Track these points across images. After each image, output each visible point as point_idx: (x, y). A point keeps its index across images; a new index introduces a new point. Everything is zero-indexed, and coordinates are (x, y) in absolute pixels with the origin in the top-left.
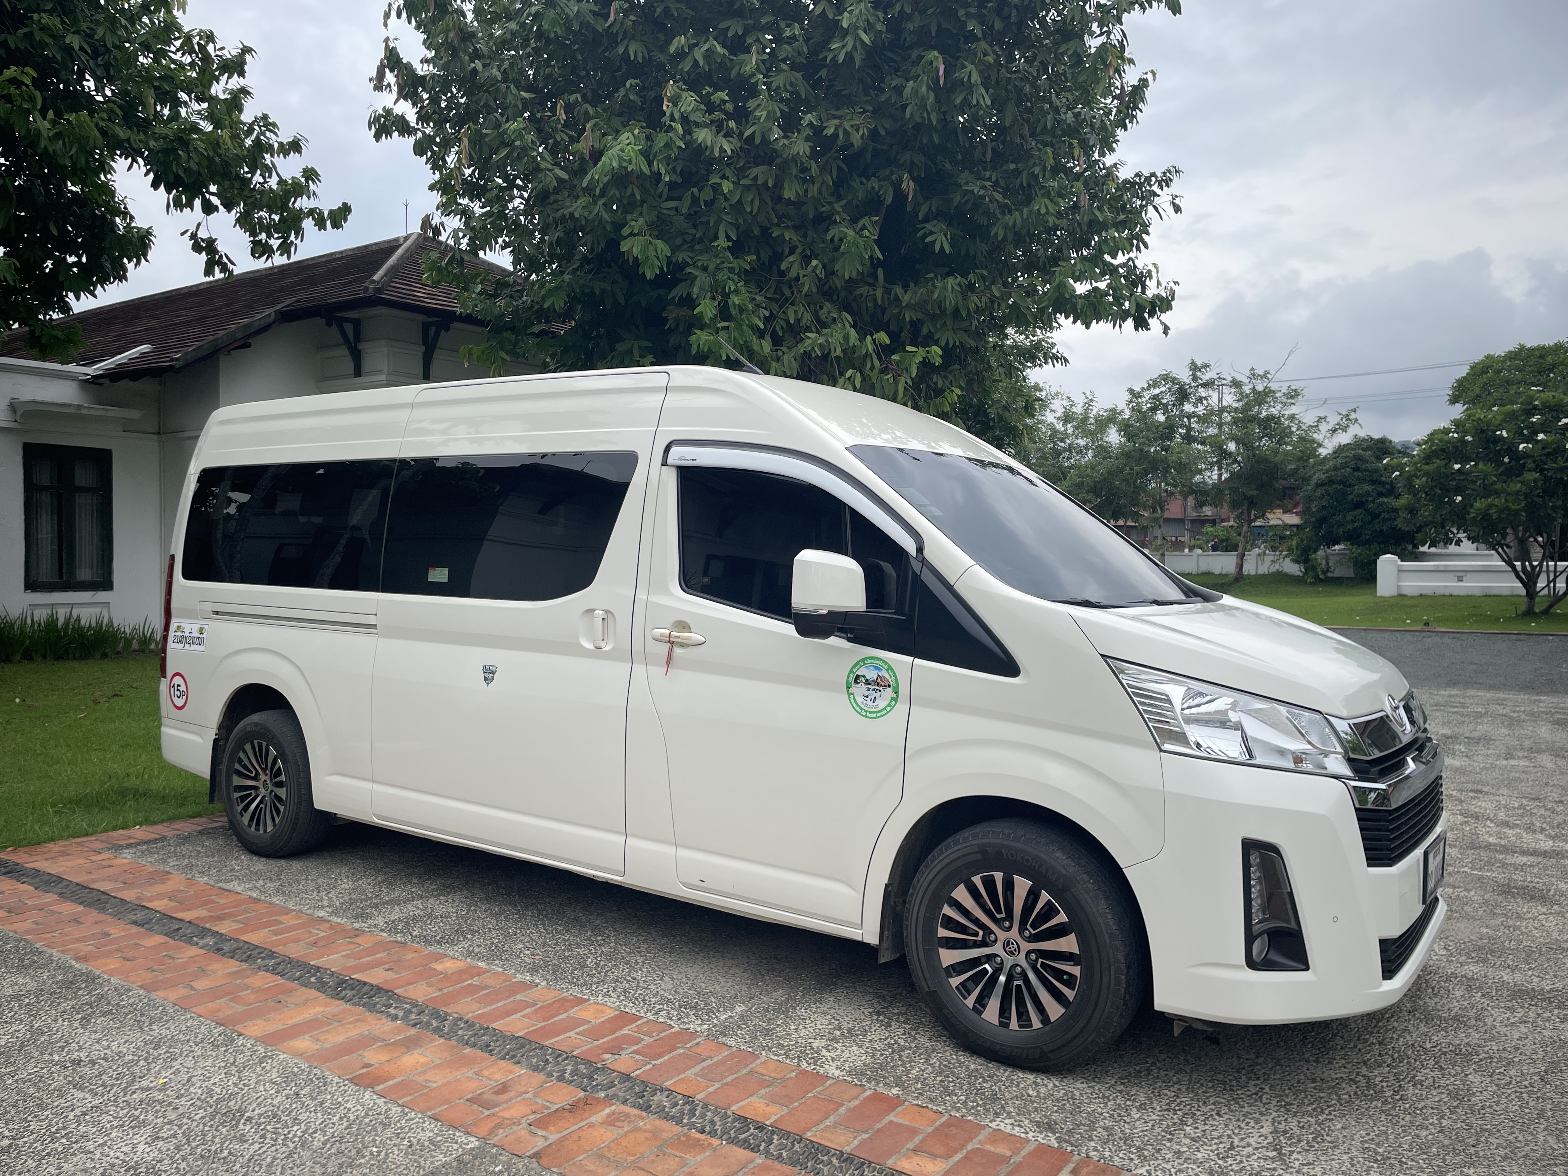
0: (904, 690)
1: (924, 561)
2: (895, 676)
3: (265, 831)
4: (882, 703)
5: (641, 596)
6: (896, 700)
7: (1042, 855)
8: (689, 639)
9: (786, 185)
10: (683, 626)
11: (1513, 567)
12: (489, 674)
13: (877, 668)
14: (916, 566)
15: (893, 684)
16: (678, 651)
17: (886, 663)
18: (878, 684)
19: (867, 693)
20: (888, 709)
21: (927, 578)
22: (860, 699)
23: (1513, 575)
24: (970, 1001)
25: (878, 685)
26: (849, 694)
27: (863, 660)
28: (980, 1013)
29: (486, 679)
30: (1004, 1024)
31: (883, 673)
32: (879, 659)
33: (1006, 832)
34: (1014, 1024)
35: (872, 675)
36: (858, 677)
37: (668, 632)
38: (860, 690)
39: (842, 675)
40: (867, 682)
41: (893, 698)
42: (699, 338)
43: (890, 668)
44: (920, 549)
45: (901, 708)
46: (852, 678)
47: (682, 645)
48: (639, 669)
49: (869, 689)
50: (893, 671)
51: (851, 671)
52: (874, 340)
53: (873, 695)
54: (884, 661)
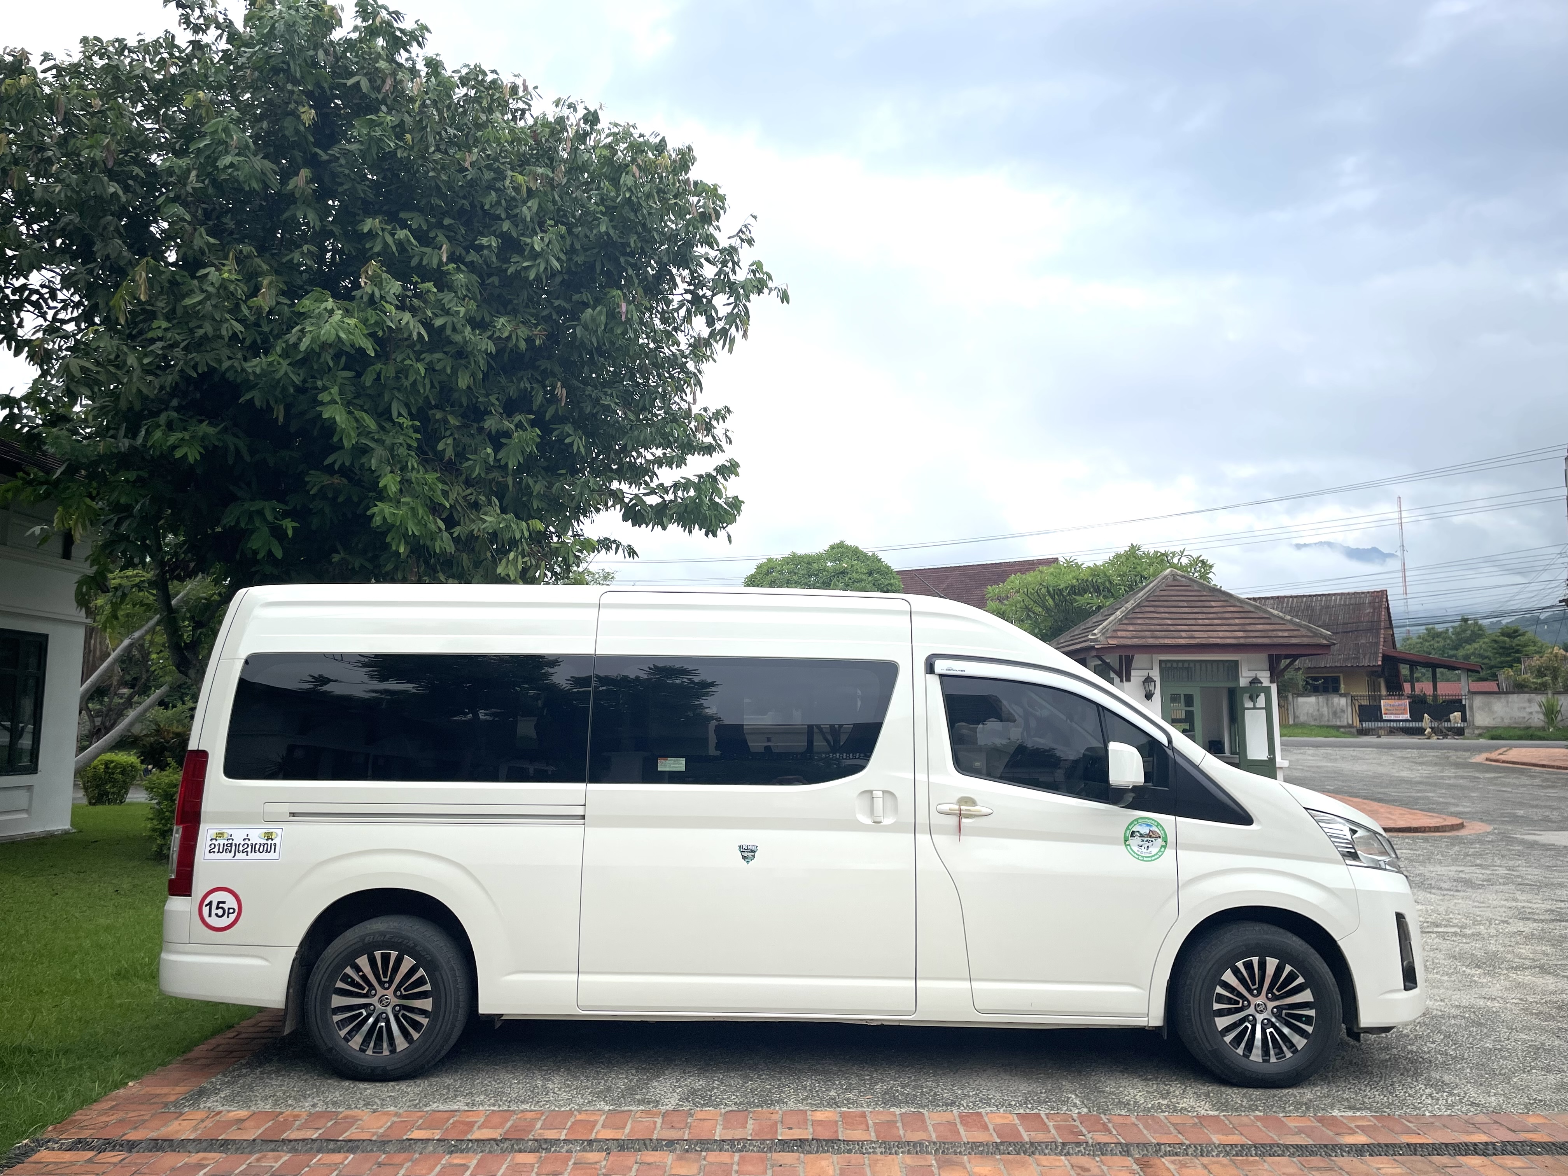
0: (1171, 838)
1: (1173, 749)
2: (1163, 830)
4: (1154, 850)
5: (921, 777)
6: (1165, 847)
10: (973, 803)
12: (748, 853)
13: (1148, 825)
14: (1169, 752)
15: (1162, 836)
16: (963, 820)
17: (1155, 821)
19: (1141, 843)
20: (1160, 853)
21: (1179, 760)
22: (1136, 849)
24: (1240, 1051)
25: (1151, 837)
26: (1126, 845)
27: (1136, 820)
28: (1248, 1057)
29: (744, 858)
30: (1266, 1061)
31: (1154, 828)
32: (1149, 819)
35: (1145, 830)
36: (1133, 832)
37: (957, 807)
38: (1137, 840)
39: (1120, 832)
40: (1141, 836)
41: (1162, 846)
43: (1158, 825)
44: (1170, 741)
45: (1170, 852)
46: (1129, 833)
47: (967, 816)
48: (923, 839)
49: (1143, 841)
50: (1161, 827)
51: (1128, 828)
53: (1147, 844)
54: (1153, 820)
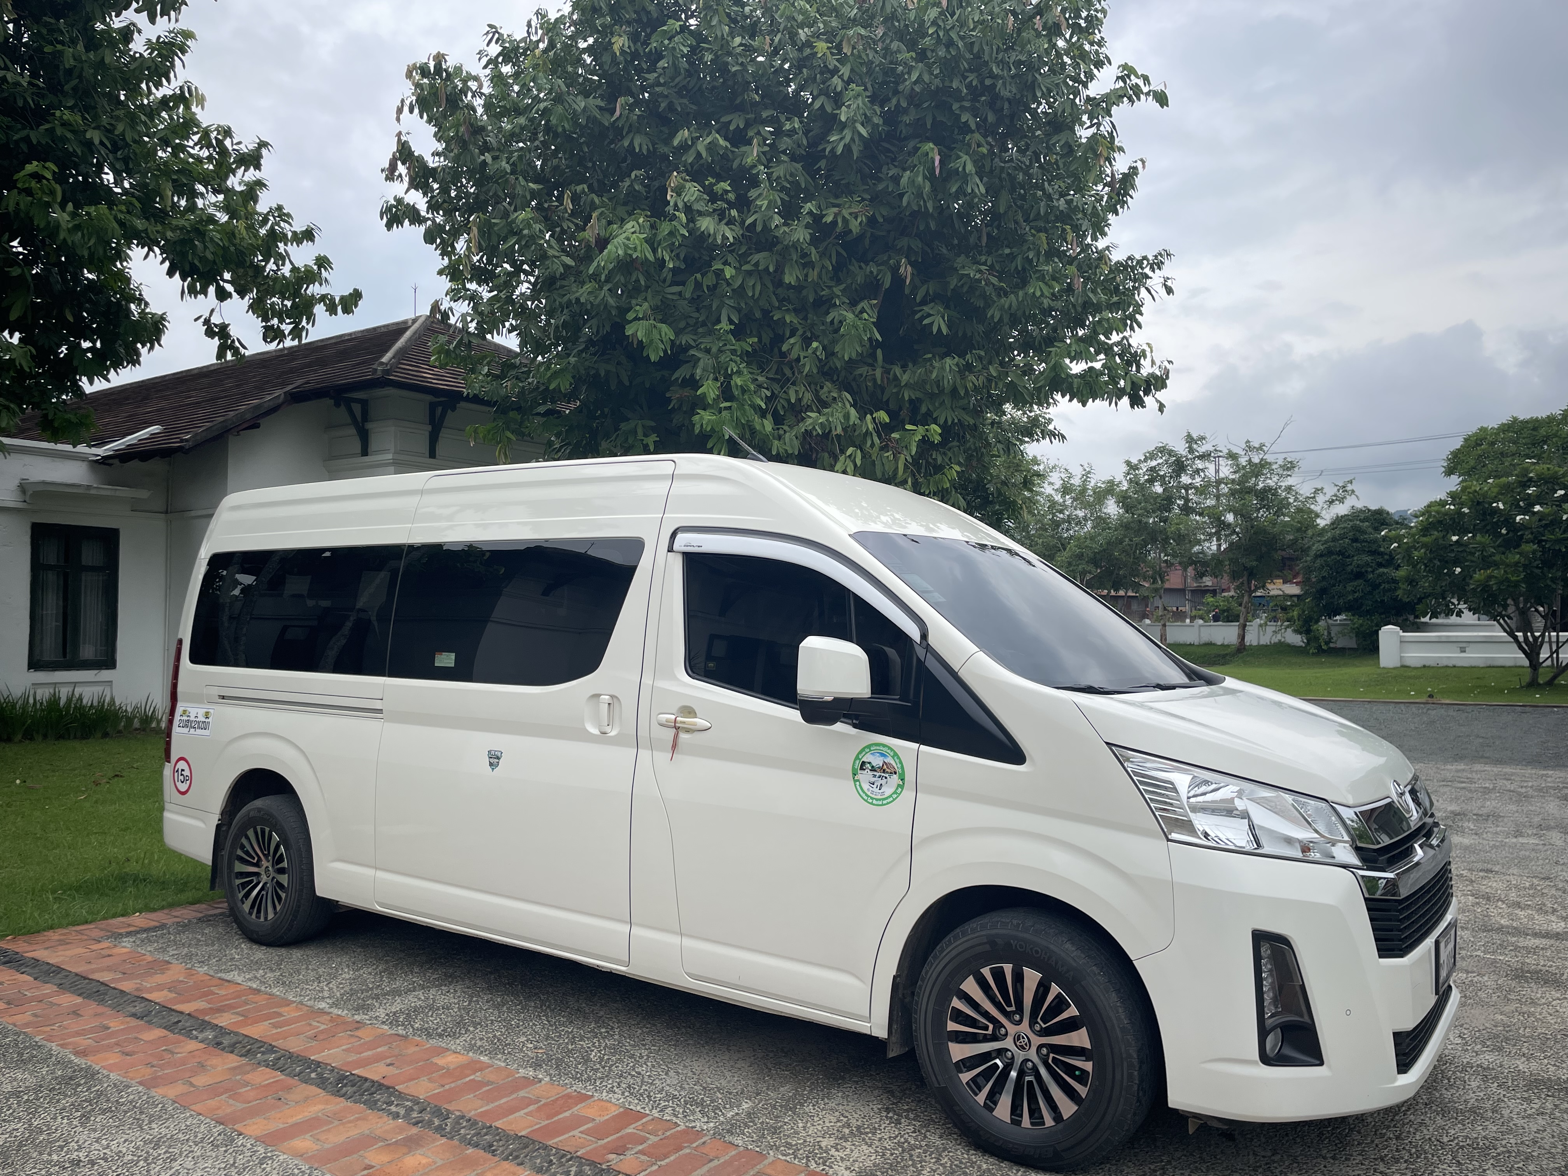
0: (910, 776)
1: (928, 648)
2: (901, 763)
3: (266, 918)
4: (888, 790)
5: (647, 681)
6: (901, 787)
7: (1052, 947)
8: (695, 724)
9: (786, 271)
10: (689, 711)
11: (1516, 638)
12: (494, 759)
13: (882, 755)
14: (920, 652)
15: (899, 771)
16: (683, 736)
17: (892, 750)
18: (884, 770)
19: (873, 780)
20: (895, 796)
21: (931, 664)
22: (866, 786)
23: (1515, 646)
24: (981, 1098)
26: (855, 781)
27: (869, 746)
28: (992, 1110)
29: (491, 764)
30: (1016, 1122)
31: (889, 760)
32: (884, 746)
33: (1015, 922)
34: (1026, 1122)
36: (863, 762)
37: (673, 717)
38: (865, 777)
39: (848, 762)
40: (873, 769)
41: (899, 786)
42: (702, 418)
43: (894, 756)
44: (924, 636)
45: (908, 795)
46: (858, 764)
47: (688, 731)
48: (645, 754)
49: (875, 776)
50: (899, 758)
51: (857, 758)
52: (874, 419)
53: (880, 782)
54: (889, 748)
